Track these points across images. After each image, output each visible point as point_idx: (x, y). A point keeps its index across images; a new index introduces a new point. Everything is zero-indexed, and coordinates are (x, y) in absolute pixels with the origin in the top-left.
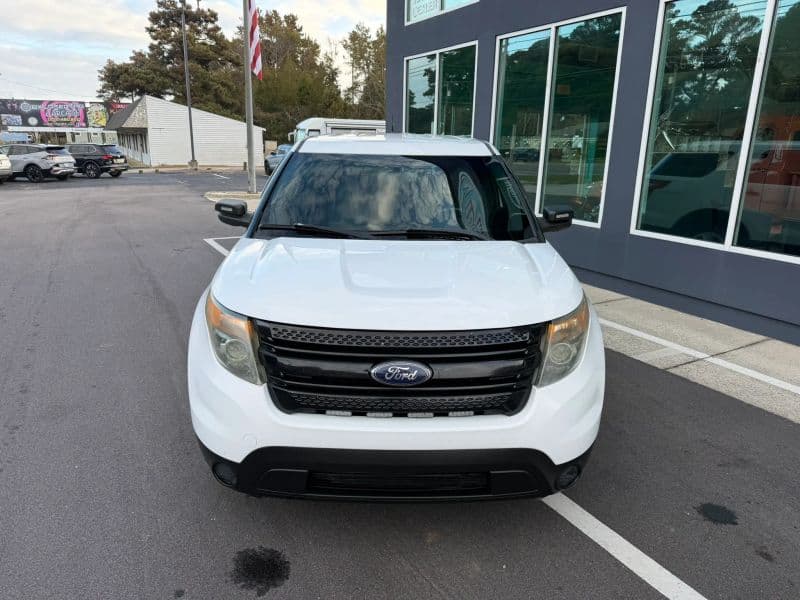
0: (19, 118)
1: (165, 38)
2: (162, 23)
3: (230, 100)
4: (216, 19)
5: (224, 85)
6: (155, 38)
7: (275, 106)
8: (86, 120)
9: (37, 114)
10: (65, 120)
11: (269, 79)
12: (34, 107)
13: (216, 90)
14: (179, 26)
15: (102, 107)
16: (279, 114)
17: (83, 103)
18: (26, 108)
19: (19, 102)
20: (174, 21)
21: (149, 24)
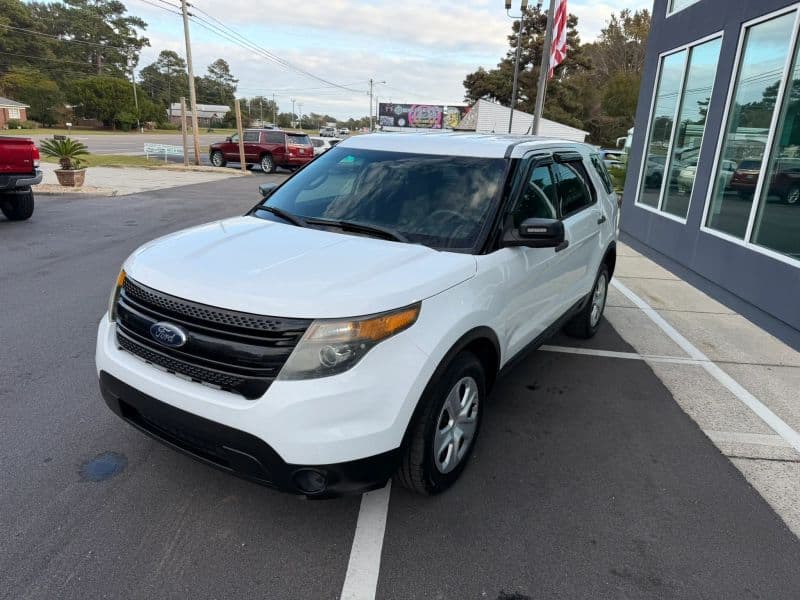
0: (392, 119)
1: (524, 45)
2: (524, 31)
3: (573, 104)
4: (576, 24)
5: (570, 88)
6: (514, 45)
7: (622, 110)
8: (441, 122)
9: (405, 116)
10: (426, 121)
11: (622, 82)
12: (405, 110)
13: (561, 94)
14: (539, 32)
15: (456, 111)
16: (623, 118)
17: (442, 107)
18: (398, 111)
19: (395, 106)
20: (535, 28)
21: (511, 32)
